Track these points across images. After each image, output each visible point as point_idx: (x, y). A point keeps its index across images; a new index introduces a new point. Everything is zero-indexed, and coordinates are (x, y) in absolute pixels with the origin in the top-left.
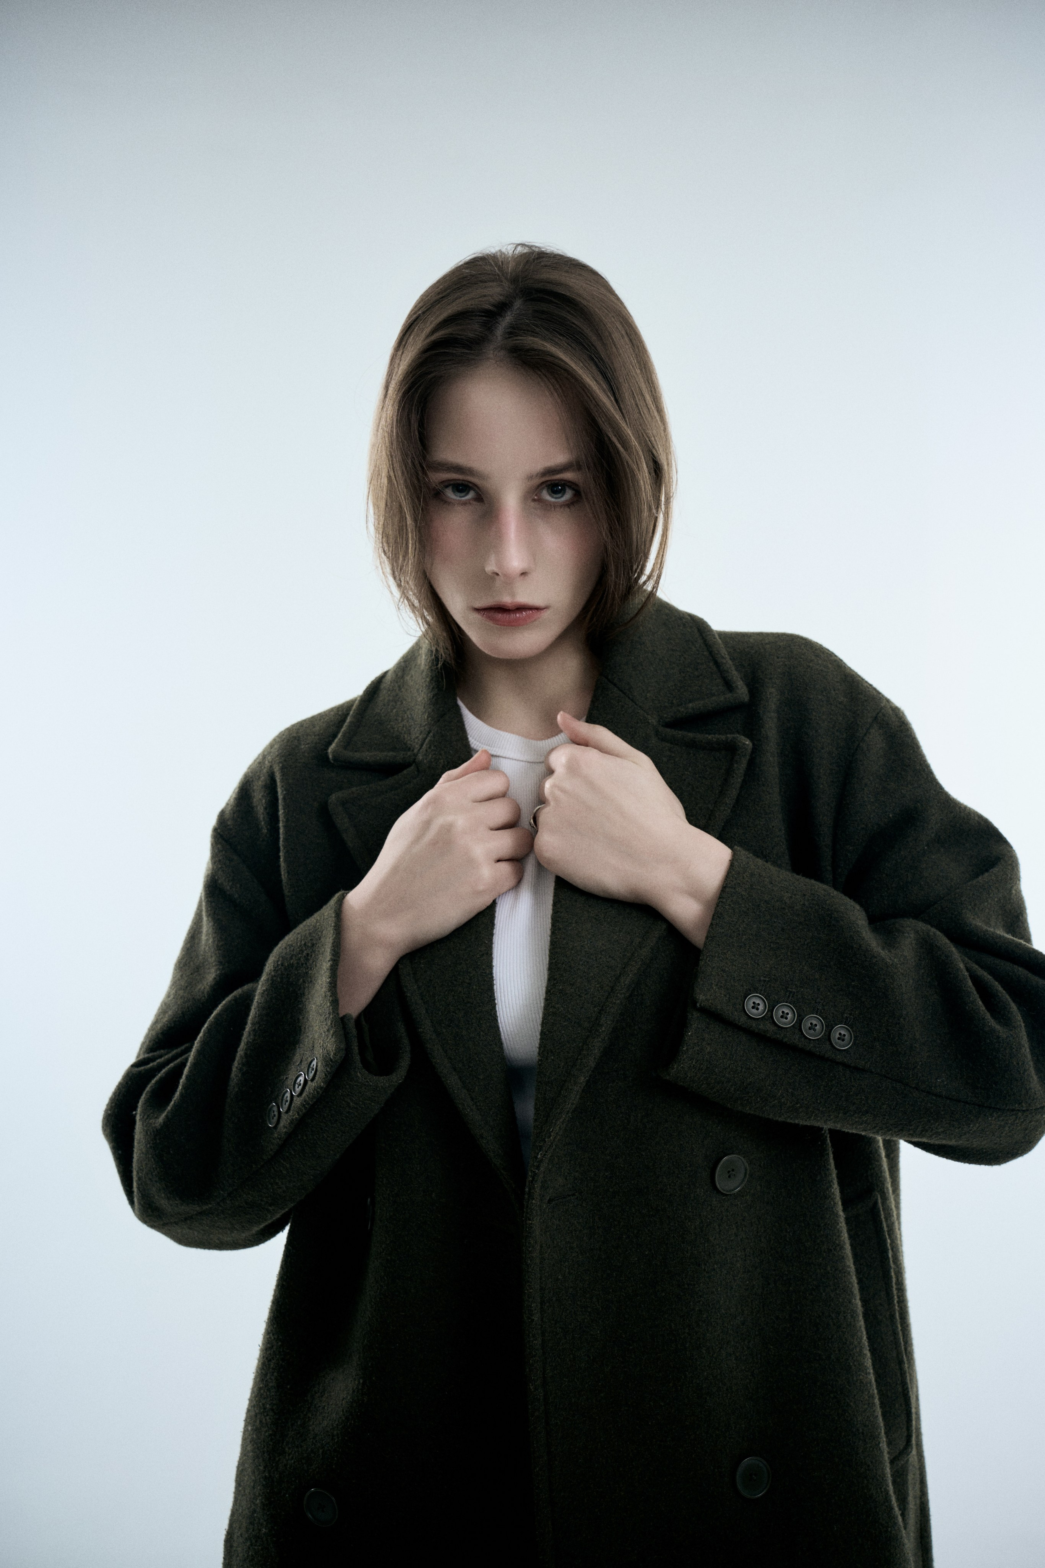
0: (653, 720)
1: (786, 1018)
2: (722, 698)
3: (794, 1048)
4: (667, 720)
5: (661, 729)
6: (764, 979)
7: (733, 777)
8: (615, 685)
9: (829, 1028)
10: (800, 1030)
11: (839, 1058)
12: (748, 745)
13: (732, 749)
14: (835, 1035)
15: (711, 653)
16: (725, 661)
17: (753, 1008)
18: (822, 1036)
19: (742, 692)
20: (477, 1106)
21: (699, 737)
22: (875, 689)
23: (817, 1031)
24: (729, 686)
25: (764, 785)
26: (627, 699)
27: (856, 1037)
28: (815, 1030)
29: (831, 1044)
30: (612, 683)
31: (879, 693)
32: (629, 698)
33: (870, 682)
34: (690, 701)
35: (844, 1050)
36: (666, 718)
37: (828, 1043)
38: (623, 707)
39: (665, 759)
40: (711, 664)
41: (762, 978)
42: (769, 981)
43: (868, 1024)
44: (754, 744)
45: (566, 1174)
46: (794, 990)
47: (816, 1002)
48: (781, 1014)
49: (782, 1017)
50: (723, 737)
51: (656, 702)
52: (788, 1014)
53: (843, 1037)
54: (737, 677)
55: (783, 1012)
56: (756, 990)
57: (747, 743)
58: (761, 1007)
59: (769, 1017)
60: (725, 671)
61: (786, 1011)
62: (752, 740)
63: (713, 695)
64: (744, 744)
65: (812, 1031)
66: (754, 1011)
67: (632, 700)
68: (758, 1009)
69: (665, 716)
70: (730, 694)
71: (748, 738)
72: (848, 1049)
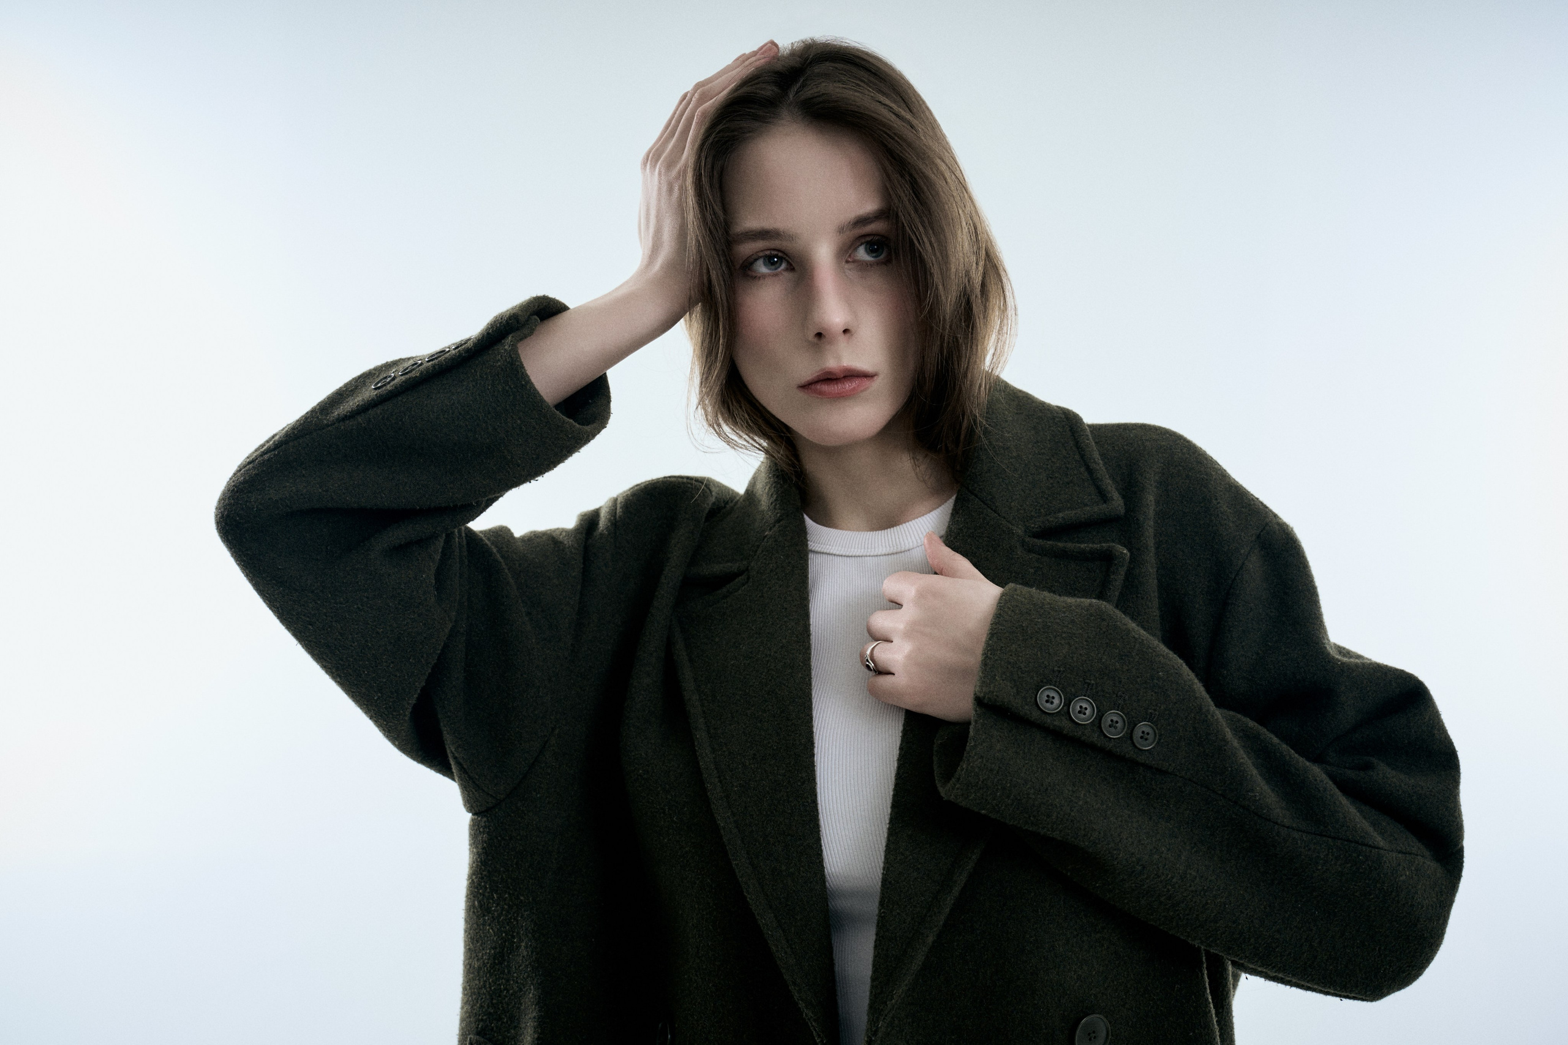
0: (1019, 531)
1: (1085, 714)
2: (1097, 509)
3: (1093, 747)
4: (1035, 530)
5: (1027, 539)
6: (1059, 669)
7: (1110, 589)
8: (976, 496)
9: (1132, 726)
10: (1100, 727)
11: (1141, 759)
12: (1126, 554)
13: (1107, 558)
14: (1138, 733)
15: (1082, 456)
16: (1098, 468)
17: (1047, 701)
18: (1124, 735)
19: (1117, 503)
20: (792, 948)
21: (1070, 545)
22: (1262, 503)
23: (1118, 728)
24: (1103, 496)
25: (1142, 599)
26: (989, 510)
27: (1161, 735)
28: (1116, 728)
29: (1133, 743)
30: (973, 493)
31: (1266, 507)
32: (992, 509)
33: (1257, 495)
34: (1060, 511)
35: (1148, 750)
36: (1033, 528)
37: (1129, 742)
38: (984, 519)
39: (1032, 571)
40: (1082, 469)
41: (1056, 669)
42: (1064, 671)
43: (1174, 722)
44: (1132, 554)
45: (908, 1037)
46: (1093, 682)
47: (1117, 696)
48: (1079, 709)
49: (1080, 712)
50: (1098, 546)
51: (1022, 512)
52: (1086, 709)
53: (1146, 736)
54: (1111, 486)
55: (1081, 707)
56: (1049, 682)
57: (1125, 551)
58: (1056, 701)
59: (1066, 713)
60: (1098, 478)
61: (1084, 705)
62: (1130, 550)
63: (1086, 505)
64: (1122, 553)
65: (1112, 729)
66: (1048, 705)
67: (995, 512)
68: (1052, 703)
69: (1033, 526)
70: (1104, 505)
71: (1125, 546)
72: (1151, 748)
